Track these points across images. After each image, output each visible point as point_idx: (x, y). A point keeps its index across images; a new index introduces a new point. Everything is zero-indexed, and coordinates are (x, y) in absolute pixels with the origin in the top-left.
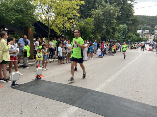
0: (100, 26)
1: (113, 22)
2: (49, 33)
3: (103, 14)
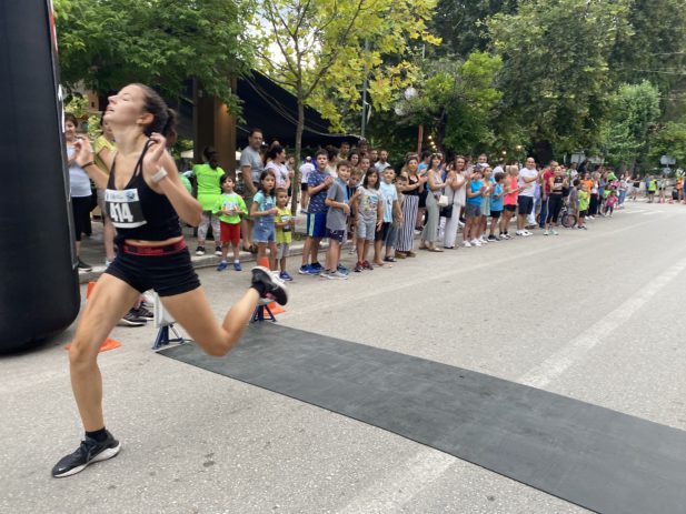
0: (529, 89)
1: (591, 69)
2: (301, 127)
3: (546, 33)
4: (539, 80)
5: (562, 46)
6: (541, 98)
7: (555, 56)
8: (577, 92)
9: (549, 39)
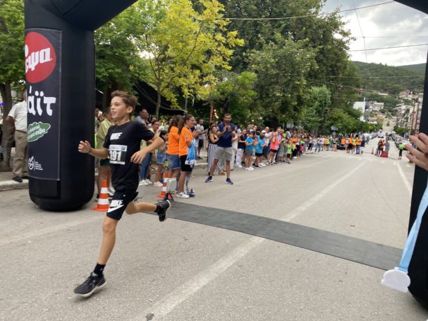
1: (299, 83)
2: (159, 106)
3: (277, 62)
4: (273, 86)
5: (284, 70)
6: (274, 95)
7: (281, 74)
8: (292, 94)
9: (278, 65)
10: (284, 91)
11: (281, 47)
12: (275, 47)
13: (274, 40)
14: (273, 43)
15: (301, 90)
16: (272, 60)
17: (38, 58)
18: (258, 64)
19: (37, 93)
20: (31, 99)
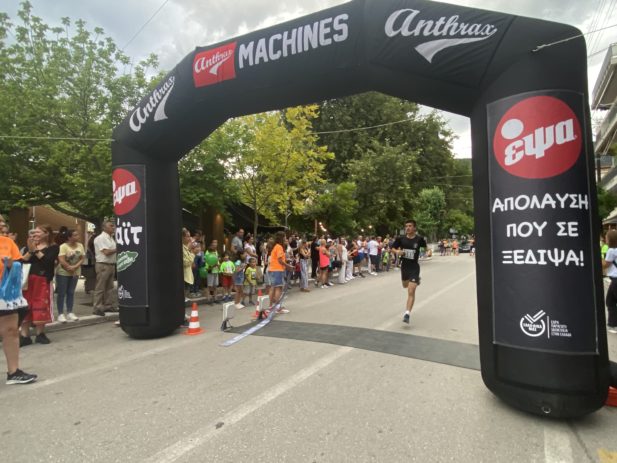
0: (371, 198)
2: (256, 225)
3: (377, 170)
4: (376, 193)
5: (386, 176)
6: (378, 203)
7: (383, 181)
8: (396, 199)
9: (379, 172)
10: (388, 197)
11: (381, 154)
12: (374, 154)
13: (372, 148)
14: (371, 151)
15: (406, 196)
16: (372, 168)
17: (125, 192)
18: (358, 172)
19: (124, 224)
20: (119, 230)
